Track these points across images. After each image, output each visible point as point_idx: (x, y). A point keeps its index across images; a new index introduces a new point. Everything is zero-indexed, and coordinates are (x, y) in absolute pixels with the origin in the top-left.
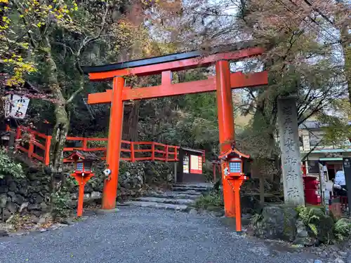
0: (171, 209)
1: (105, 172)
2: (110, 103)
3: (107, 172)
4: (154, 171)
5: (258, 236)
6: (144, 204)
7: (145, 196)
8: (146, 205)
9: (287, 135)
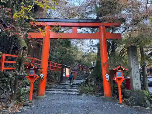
0: (71, 94)
1: (41, 75)
2: (43, 38)
3: (42, 76)
4: (51, 76)
5: (129, 105)
6: (55, 92)
7: (50, 88)
8: (56, 93)
9: (134, 61)
